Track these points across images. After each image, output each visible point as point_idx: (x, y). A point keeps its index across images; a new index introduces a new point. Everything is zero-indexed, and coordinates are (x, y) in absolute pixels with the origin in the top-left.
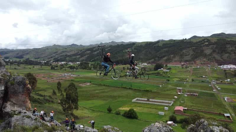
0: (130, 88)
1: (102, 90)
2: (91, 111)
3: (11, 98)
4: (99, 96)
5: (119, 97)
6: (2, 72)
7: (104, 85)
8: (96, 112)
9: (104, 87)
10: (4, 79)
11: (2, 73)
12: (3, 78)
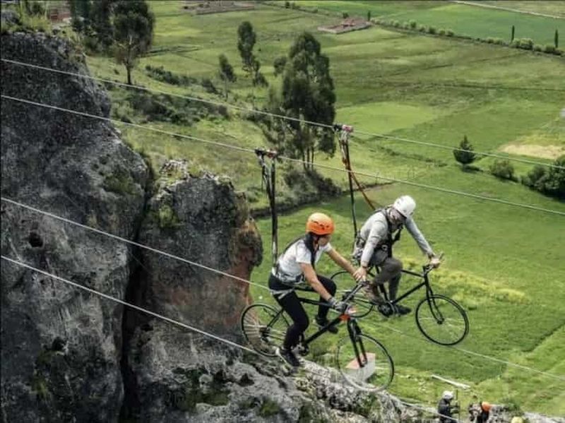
0: (550, 51)
1: (420, 53)
2: (382, 155)
3: (168, 301)
4: (408, 84)
5: (501, 89)
6: (104, 162)
7: (432, 32)
8: (403, 162)
9: (430, 42)
10: (121, 205)
11: (106, 168)
12: (116, 197)
